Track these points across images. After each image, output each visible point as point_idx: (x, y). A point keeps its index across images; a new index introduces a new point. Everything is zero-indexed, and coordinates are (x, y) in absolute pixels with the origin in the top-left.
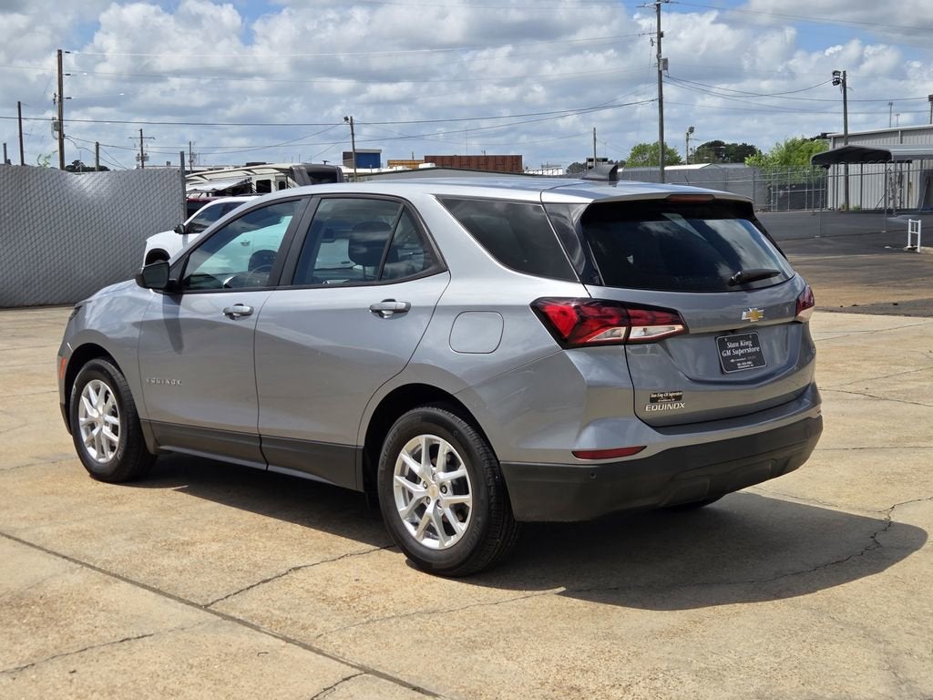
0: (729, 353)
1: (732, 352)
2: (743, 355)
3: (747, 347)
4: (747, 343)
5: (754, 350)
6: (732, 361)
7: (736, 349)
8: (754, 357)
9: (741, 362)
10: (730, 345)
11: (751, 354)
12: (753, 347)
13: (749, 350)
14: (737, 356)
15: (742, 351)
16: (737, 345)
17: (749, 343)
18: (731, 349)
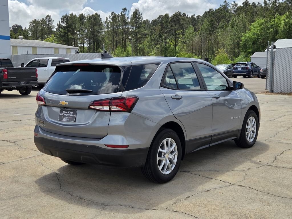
0: (63, 114)
1: (64, 114)
2: (67, 116)
3: (70, 114)
4: (71, 113)
5: (73, 115)
6: (63, 117)
7: (66, 114)
8: (71, 118)
9: (65, 118)
10: (64, 112)
11: (71, 117)
12: (73, 114)
13: (71, 115)
14: (65, 116)
15: (68, 115)
16: (67, 112)
17: (72, 113)
18: (64, 113)
